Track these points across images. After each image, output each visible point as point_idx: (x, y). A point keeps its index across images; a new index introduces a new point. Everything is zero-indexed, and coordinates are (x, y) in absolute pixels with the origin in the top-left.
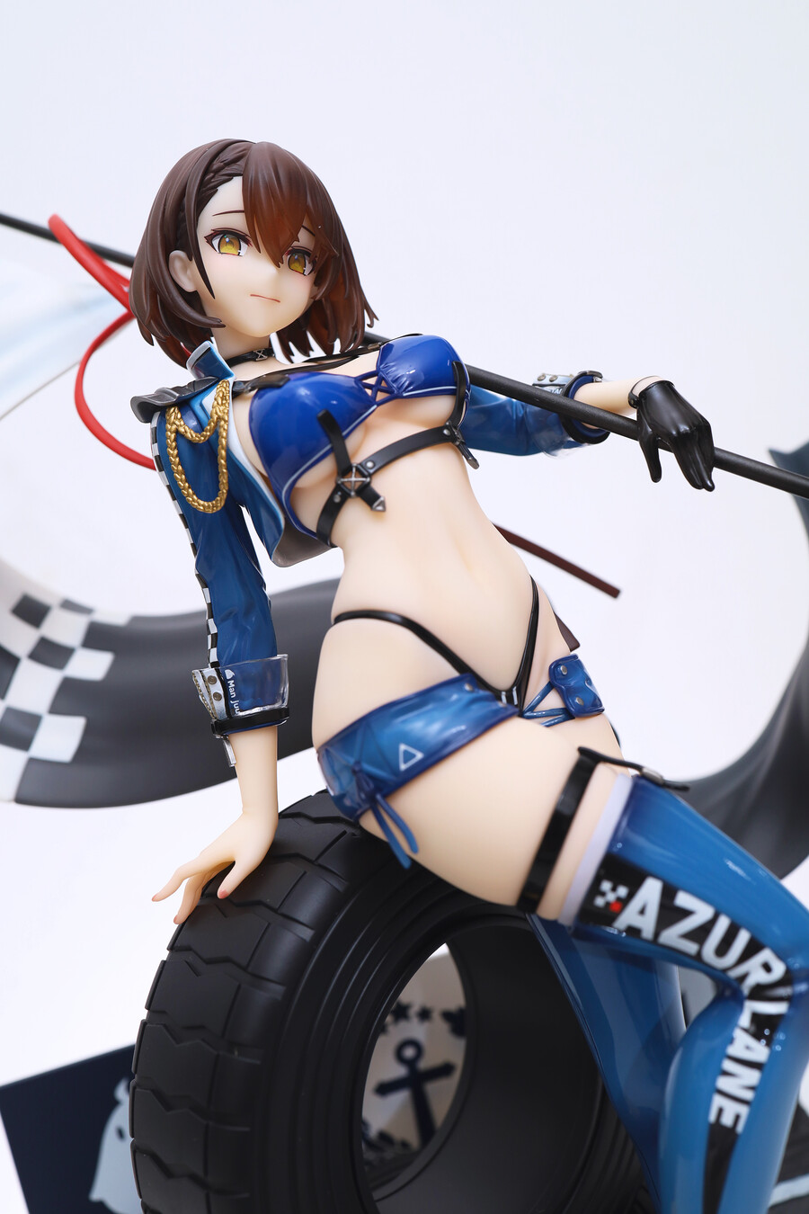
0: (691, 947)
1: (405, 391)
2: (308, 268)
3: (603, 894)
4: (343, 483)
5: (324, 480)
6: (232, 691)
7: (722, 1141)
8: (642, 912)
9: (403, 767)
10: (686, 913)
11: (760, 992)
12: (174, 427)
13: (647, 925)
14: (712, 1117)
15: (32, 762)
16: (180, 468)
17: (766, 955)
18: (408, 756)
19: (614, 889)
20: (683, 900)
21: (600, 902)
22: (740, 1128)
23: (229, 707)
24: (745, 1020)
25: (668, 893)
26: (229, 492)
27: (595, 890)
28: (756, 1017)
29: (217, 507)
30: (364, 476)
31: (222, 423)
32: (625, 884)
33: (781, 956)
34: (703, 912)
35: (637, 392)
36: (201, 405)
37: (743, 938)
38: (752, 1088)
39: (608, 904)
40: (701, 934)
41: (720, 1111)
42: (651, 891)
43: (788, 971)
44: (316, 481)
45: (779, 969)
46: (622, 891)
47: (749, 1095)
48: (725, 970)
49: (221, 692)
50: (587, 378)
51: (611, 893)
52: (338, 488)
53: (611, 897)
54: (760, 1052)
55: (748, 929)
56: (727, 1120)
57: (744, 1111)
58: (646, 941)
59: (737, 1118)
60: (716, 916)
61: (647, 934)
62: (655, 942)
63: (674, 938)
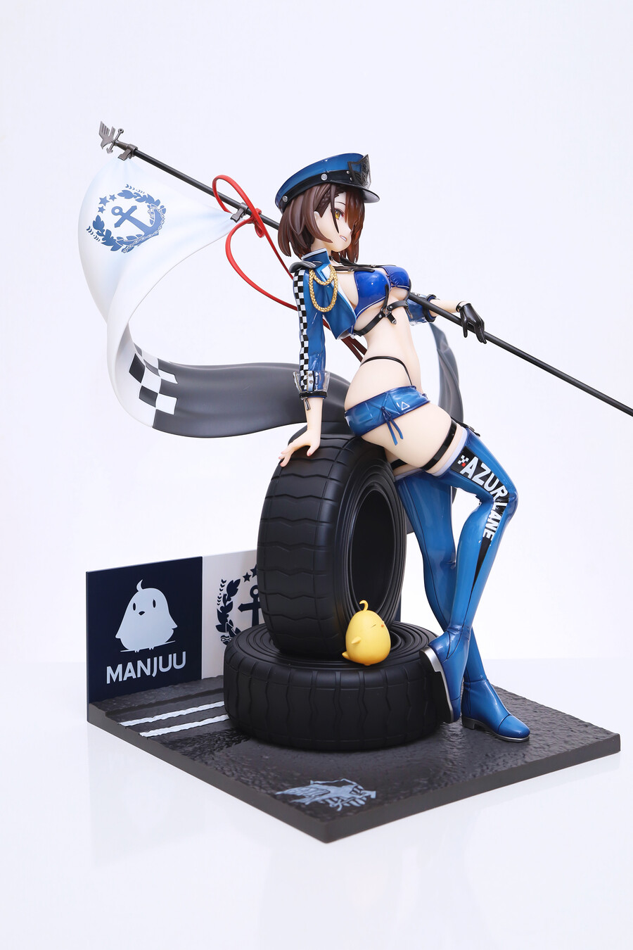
0: (481, 482)
1: (398, 284)
3: (461, 460)
4: (383, 312)
5: (377, 309)
6: (317, 380)
7: (486, 542)
8: (471, 468)
9: (403, 409)
11: (499, 499)
12: (312, 277)
13: (471, 472)
14: (484, 535)
15: (158, 411)
16: (313, 293)
17: (503, 488)
18: (404, 406)
19: (465, 459)
20: (483, 466)
21: (459, 462)
22: (492, 540)
23: (314, 388)
24: (494, 507)
25: (479, 463)
26: (335, 305)
27: (459, 458)
28: (497, 506)
29: (327, 309)
30: (390, 311)
31: (335, 280)
32: (468, 457)
33: (507, 489)
34: (488, 471)
36: (321, 272)
39: (462, 463)
40: (485, 478)
41: (486, 533)
42: (475, 460)
43: (508, 494)
45: (505, 493)
46: (467, 459)
47: (495, 530)
48: (489, 492)
49: (313, 380)
51: (464, 460)
53: (463, 461)
54: (499, 517)
55: (499, 479)
56: (488, 537)
57: (493, 534)
58: (469, 479)
59: (491, 536)
60: (491, 473)
61: (470, 477)
62: (471, 480)
63: (477, 479)
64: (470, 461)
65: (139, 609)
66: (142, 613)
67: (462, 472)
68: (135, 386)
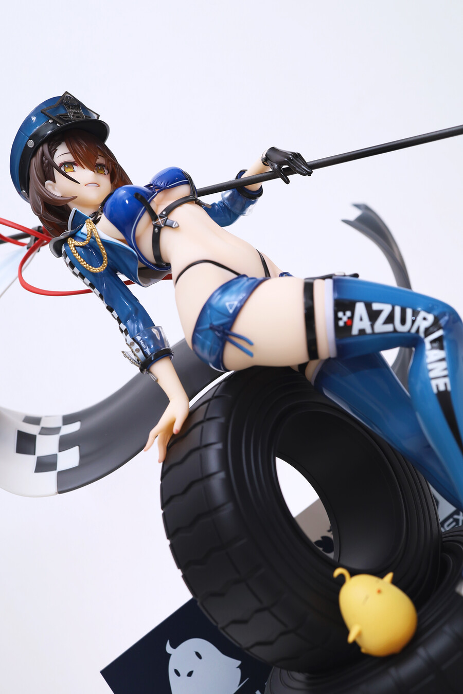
0: (389, 328)
1: (166, 186)
2: (106, 172)
3: (341, 319)
4: (156, 224)
5: (148, 226)
6: (143, 345)
7: (444, 398)
8: (361, 319)
9: (231, 312)
10: (379, 312)
11: (428, 332)
12: (73, 245)
13: (366, 324)
14: (435, 391)
15: (59, 473)
16: (82, 260)
17: (422, 314)
18: (231, 307)
19: (344, 314)
20: (376, 306)
21: (341, 323)
22: (449, 388)
23: (143, 352)
24: (428, 346)
25: (368, 306)
26: (107, 256)
27: (337, 319)
28: (432, 342)
29: (104, 266)
30: (164, 217)
31: (93, 230)
32: (348, 310)
33: (429, 312)
34: (386, 309)
35: (264, 156)
36: (82, 234)
37: (409, 312)
38: (445, 369)
39: (345, 323)
40: (390, 319)
41: (437, 386)
42: (360, 308)
43: (435, 317)
44: (144, 228)
45: (431, 318)
46: (348, 314)
47: (446, 373)
48: (409, 331)
49: (138, 347)
50: (242, 172)
51: (344, 317)
52: (155, 226)
53: (345, 319)
54: (441, 354)
55: (410, 307)
56: (442, 388)
57: (447, 380)
58: (370, 334)
59: (446, 385)
60: (393, 308)
61: (369, 330)
62: (373, 333)
63: (380, 327)
64: (353, 314)
65: (184, 672)
66: (190, 674)
67: (355, 331)
68: (30, 461)
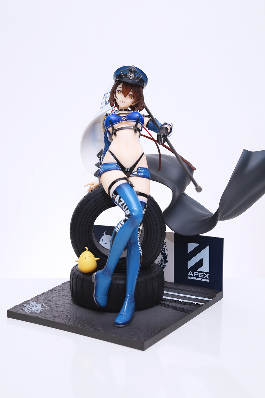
1: (127, 120)
2: (133, 98)
3: (114, 195)
4: (113, 131)
8: (117, 199)
9: (101, 172)
11: (127, 216)
13: (117, 201)
17: (128, 210)
20: (121, 199)
22: (117, 232)
25: (120, 198)
28: (125, 218)
30: (116, 131)
34: (123, 202)
37: (127, 207)
39: (114, 197)
40: (122, 205)
42: (118, 196)
43: (130, 214)
47: (119, 228)
48: (125, 212)
54: (123, 223)
55: (127, 206)
56: (116, 231)
57: (118, 230)
60: (125, 203)
61: (118, 203)
63: (120, 205)
64: (116, 196)
65: (104, 241)
